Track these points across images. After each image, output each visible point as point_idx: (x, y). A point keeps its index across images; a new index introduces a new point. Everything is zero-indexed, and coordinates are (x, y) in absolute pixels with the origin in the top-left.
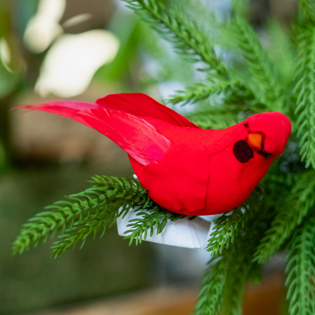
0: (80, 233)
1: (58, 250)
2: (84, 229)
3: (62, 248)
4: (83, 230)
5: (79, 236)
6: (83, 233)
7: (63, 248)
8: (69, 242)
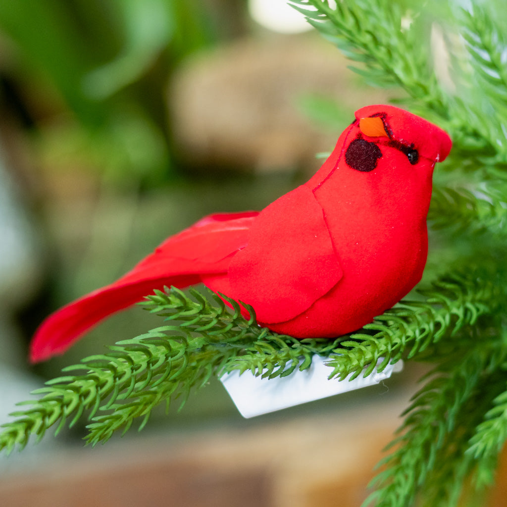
0: (138, 404)
1: (99, 431)
2: (148, 397)
3: (104, 429)
4: (145, 398)
5: (137, 408)
6: (145, 402)
7: (107, 429)
8: (119, 417)
